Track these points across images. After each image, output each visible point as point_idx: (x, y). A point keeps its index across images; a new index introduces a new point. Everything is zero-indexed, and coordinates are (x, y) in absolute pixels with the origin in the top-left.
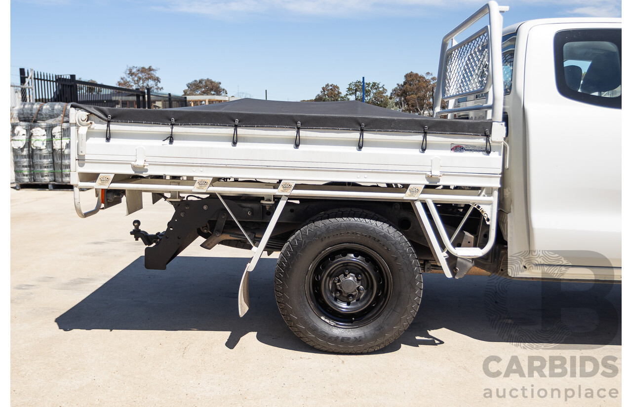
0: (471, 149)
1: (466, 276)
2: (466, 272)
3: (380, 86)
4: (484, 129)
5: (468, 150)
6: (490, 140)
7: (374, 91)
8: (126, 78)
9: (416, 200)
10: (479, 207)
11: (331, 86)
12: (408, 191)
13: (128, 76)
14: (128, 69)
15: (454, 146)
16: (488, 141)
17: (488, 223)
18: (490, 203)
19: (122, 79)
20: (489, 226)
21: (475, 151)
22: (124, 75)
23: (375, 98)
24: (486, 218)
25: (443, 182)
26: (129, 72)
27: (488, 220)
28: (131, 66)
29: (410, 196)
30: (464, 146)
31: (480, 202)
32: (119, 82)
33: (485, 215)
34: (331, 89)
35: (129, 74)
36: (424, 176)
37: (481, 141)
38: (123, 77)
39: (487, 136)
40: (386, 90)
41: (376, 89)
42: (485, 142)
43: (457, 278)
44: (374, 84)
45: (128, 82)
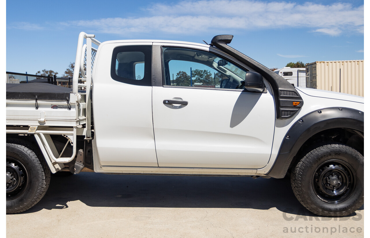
0: (61, 107)
1: (80, 172)
2: (80, 170)
3: (208, 72)
4: (65, 97)
5: (60, 108)
6: (69, 102)
7: (205, 75)
8: (70, 69)
9: (35, 134)
10: (67, 137)
11: (182, 72)
12: (30, 129)
13: (71, 68)
14: (71, 64)
15: (53, 105)
16: (68, 102)
17: (72, 145)
18: (72, 135)
19: (67, 70)
20: (73, 146)
21: (63, 108)
22: (68, 68)
23: (205, 78)
24: (71, 142)
25: (47, 124)
26: (71, 66)
27: (72, 143)
28: (73, 63)
29: (31, 131)
30: (58, 106)
31: (68, 134)
32: (66, 72)
33: (71, 141)
34: (182, 74)
35: (71, 67)
36: (38, 121)
37: (65, 103)
38: (68, 69)
39: (68, 101)
40: (211, 74)
41: (206, 73)
42: (67, 103)
43: (75, 174)
44: (205, 71)
45: (71, 71)
